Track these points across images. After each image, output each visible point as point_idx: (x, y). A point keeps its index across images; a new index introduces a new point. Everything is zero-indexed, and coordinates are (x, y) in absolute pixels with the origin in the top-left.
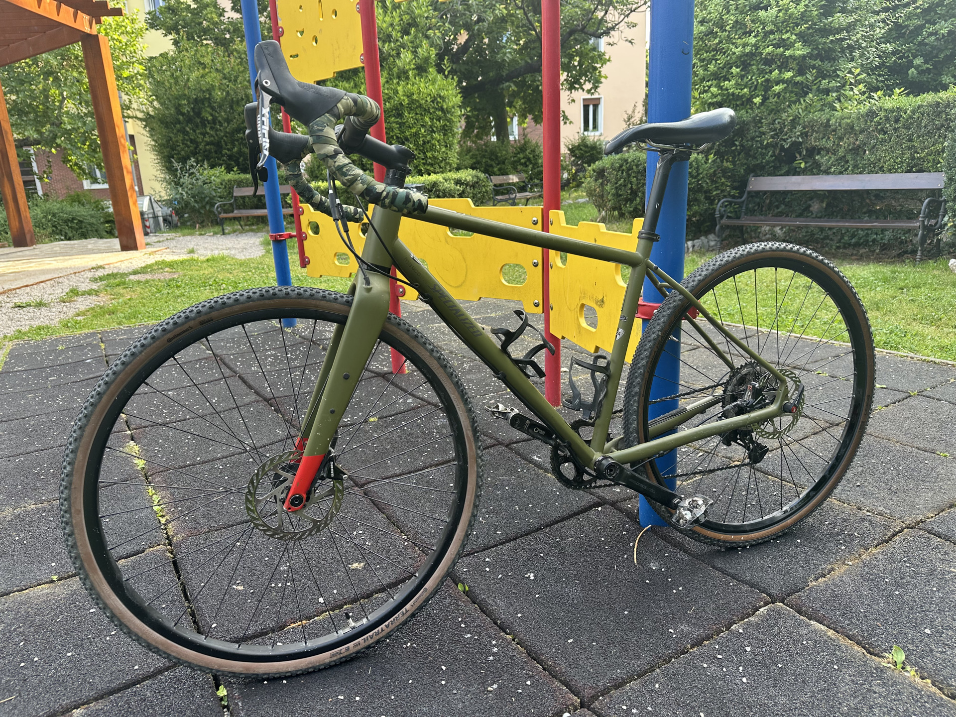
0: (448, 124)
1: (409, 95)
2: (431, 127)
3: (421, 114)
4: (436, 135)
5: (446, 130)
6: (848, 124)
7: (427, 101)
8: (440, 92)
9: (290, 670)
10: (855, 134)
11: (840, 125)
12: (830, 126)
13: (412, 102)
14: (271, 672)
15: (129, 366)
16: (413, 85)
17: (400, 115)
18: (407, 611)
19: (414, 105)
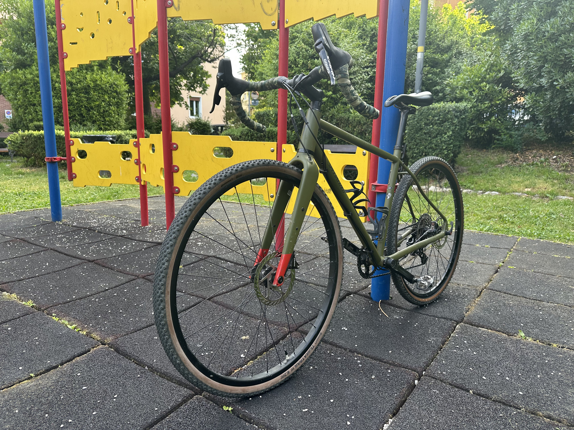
0: (120, 101)
1: (95, 81)
2: (109, 102)
3: (103, 94)
4: (112, 108)
5: (118, 105)
6: (358, 120)
7: (106, 86)
8: (115, 82)
9: (263, 389)
10: (361, 125)
11: (354, 120)
12: (349, 121)
13: (96, 85)
14: (255, 391)
15: (202, 200)
16: (97, 75)
17: (87, 93)
18: (313, 347)
19: (97, 87)
